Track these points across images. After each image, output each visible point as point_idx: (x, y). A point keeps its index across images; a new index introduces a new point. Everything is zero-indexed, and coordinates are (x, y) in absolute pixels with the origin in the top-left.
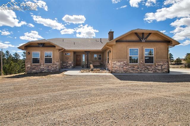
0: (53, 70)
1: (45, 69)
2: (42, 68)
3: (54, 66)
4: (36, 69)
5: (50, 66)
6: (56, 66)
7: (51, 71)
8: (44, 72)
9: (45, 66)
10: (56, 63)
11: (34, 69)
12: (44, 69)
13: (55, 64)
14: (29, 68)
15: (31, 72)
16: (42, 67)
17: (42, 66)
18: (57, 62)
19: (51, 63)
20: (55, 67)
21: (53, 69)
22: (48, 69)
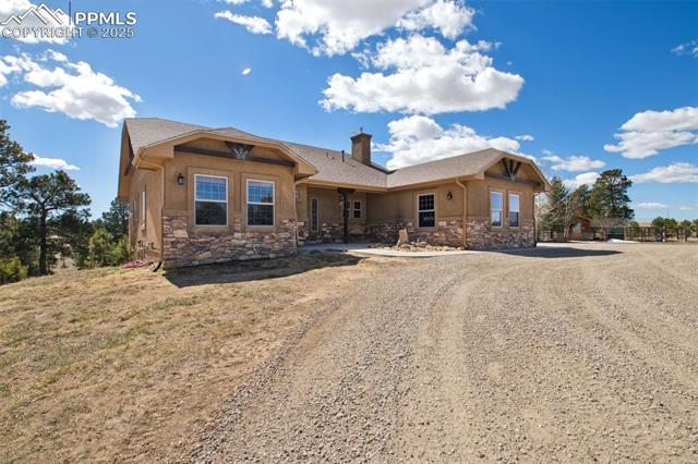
0: (276, 252)
1: (251, 249)
2: (237, 242)
3: (283, 235)
4: (213, 247)
5: (267, 237)
6: (287, 235)
7: (271, 256)
8: (247, 257)
9: (248, 235)
10: (289, 226)
11: (202, 248)
12: (244, 246)
13: (286, 230)
14: (179, 246)
15: (191, 261)
16: (238, 239)
17: (237, 235)
18: (291, 220)
19: (272, 224)
20: (286, 239)
21: (277, 246)
22: (262, 249)
